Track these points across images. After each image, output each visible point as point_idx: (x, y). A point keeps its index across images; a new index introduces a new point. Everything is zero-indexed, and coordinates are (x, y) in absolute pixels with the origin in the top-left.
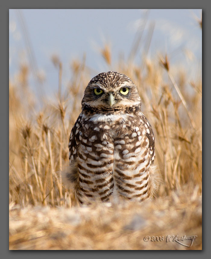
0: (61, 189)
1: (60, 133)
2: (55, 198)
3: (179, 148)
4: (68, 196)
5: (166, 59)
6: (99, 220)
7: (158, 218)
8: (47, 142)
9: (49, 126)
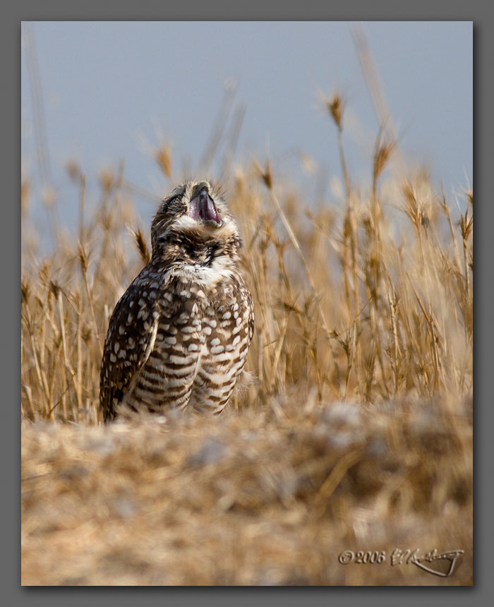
0: (79, 392)
1: (78, 297)
2: (70, 408)
3: (284, 323)
4: (91, 404)
5: (267, 168)
6: (145, 446)
7: (247, 442)
8: (57, 312)
9: (60, 284)
